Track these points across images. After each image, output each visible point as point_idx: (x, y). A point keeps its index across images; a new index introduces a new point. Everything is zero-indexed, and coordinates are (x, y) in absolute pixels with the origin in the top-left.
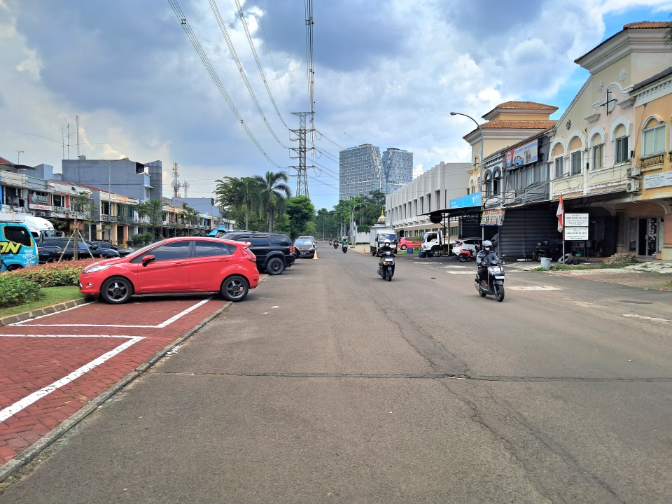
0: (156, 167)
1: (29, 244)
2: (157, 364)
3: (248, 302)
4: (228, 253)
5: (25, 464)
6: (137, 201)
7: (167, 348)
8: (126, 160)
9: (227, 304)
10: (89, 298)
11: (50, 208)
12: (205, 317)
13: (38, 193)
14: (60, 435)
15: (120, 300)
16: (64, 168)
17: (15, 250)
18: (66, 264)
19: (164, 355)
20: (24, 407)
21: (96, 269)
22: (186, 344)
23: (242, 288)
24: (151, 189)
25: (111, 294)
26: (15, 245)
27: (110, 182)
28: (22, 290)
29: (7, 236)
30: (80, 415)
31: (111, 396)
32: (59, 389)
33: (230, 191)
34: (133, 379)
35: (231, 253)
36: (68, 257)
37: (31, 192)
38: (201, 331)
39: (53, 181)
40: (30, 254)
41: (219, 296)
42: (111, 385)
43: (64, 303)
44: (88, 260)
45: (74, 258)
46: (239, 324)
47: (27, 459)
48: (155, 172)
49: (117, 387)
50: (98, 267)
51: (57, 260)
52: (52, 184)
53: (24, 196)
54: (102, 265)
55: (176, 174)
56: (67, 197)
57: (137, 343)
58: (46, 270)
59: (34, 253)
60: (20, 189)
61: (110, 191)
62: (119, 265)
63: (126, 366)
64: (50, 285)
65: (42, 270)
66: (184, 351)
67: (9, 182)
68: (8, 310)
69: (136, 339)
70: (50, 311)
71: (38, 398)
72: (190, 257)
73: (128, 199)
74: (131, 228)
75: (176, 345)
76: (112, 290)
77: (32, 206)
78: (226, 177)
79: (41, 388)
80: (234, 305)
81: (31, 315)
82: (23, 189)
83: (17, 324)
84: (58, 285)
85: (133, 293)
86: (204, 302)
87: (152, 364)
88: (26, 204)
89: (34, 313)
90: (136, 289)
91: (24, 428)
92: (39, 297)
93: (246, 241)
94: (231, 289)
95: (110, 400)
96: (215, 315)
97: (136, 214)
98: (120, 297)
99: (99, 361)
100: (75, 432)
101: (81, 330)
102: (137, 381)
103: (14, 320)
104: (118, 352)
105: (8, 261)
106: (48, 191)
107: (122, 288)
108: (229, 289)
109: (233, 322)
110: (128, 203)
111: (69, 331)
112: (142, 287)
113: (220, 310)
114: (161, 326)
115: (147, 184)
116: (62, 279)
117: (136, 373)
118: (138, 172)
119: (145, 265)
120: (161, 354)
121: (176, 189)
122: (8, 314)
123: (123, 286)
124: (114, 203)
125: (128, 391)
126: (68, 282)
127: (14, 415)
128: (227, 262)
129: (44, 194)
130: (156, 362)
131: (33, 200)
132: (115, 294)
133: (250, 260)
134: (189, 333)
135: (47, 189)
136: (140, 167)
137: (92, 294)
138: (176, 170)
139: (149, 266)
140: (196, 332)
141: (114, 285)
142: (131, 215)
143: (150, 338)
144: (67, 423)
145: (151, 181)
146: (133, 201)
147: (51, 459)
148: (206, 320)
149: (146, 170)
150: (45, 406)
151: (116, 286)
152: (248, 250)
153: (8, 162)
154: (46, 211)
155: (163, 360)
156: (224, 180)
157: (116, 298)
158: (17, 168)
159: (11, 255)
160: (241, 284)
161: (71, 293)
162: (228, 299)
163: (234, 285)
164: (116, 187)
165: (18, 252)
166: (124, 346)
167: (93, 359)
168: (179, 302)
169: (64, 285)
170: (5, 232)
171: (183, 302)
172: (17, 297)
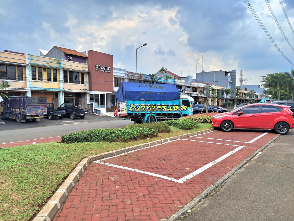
0: (234, 73)
1: (190, 107)
2: (254, 159)
3: (289, 135)
4: (278, 111)
5: (216, 188)
6: (225, 88)
7: (256, 152)
8: (221, 71)
9: (278, 135)
10: (215, 129)
11: (192, 93)
12: (269, 141)
13: (188, 87)
14: (225, 180)
15: (228, 130)
16: (197, 76)
17: (185, 109)
18: (204, 114)
19: (255, 155)
20: (209, 167)
21: (219, 117)
22: (264, 152)
23: (285, 128)
24: (231, 82)
25: (224, 127)
26: (185, 107)
27: (214, 81)
28: (192, 124)
29: (183, 104)
30: (230, 174)
31: (239, 168)
32: (218, 163)
33: (269, 81)
34: (246, 163)
35: (280, 111)
36: (204, 112)
37: (186, 87)
38: (269, 146)
39: (193, 82)
40: (190, 110)
41: (273, 131)
42: (237, 164)
43: (207, 130)
44: (212, 113)
45: (206, 112)
46: (288, 145)
47: (216, 186)
48: (233, 75)
49: (240, 166)
50: (219, 116)
51: (200, 113)
52: (193, 83)
53: (183, 89)
54: (221, 115)
55: (241, 75)
56: (198, 88)
57: (242, 149)
58: (197, 116)
59: (192, 110)
60: (182, 86)
61: (214, 84)
62: (228, 115)
63: (241, 158)
64: (199, 123)
65: (196, 117)
66: (264, 154)
67: (179, 84)
68: (189, 131)
69: (241, 147)
70: (202, 132)
71: (212, 165)
72: (259, 112)
73: (221, 87)
74: (223, 100)
75: (260, 151)
76: (225, 126)
77: (186, 92)
78: (267, 74)
79: (212, 161)
80: (281, 136)
81: (197, 134)
82: (183, 86)
83: (193, 136)
84: (202, 123)
85: (234, 127)
86: (266, 133)
87: (252, 158)
88: (184, 91)
89: (197, 133)
90: (235, 126)
91: (211, 175)
92: (197, 127)
93: (288, 105)
94: (280, 128)
95: (239, 170)
96: (273, 140)
97: (224, 94)
98: (228, 129)
99: (229, 154)
100: (230, 180)
101: (217, 141)
102: (247, 164)
103: (191, 135)
104: (235, 152)
105: (183, 113)
106: (192, 86)
107: (229, 125)
108: (279, 128)
109: (284, 144)
110: (221, 89)
111: (213, 141)
112: (238, 125)
113: (275, 138)
114: (250, 142)
115: (229, 80)
116: (203, 120)
117: (246, 161)
118: (226, 75)
119: (239, 116)
120: (254, 154)
121: (241, 81)
122: (189, 132)
123: (229, 124)
124: (216, 89)
125: (245, 168)
126: (205, 122)
127: (206, 170)
128: (278, 115)
129: (190, 87)
130: (253, 157)
131: (186, 90)
132: (226, 128)
133: (290, 115)
134: (264, 147)
135: (191, 85)
136: (226, 73)
137: (217, 127)
138: (241, 73)
139: (241, 116)
140: (266, 147)
141: (226, 124)
142: (223, 94)
143: (247, 147)
144: (226, 176)
145: (232, 79)
146: (224, 88)
147: (225, 189)
148: (270, 142)
149: (229, 74)
150: (216, 168)
151: (227, 124)
152: (289, 109)
153: (178, 76)
154: (191, 94)
155: (256, 157)
156: (266, 76)
157: (227, 129)
158: (181, 78)
159: (184, 111)
160: (285, 126)
161: (208, 126)
162: (278, 133)
163: (281, 126)
164: (217, 83)
165: (186, 110)
166: (237, 149)
167: (226, 153)
168: (254, 133)
169: (204, 123)
170: (182, 102)
171: (256, 133)
172: (191, 127)
